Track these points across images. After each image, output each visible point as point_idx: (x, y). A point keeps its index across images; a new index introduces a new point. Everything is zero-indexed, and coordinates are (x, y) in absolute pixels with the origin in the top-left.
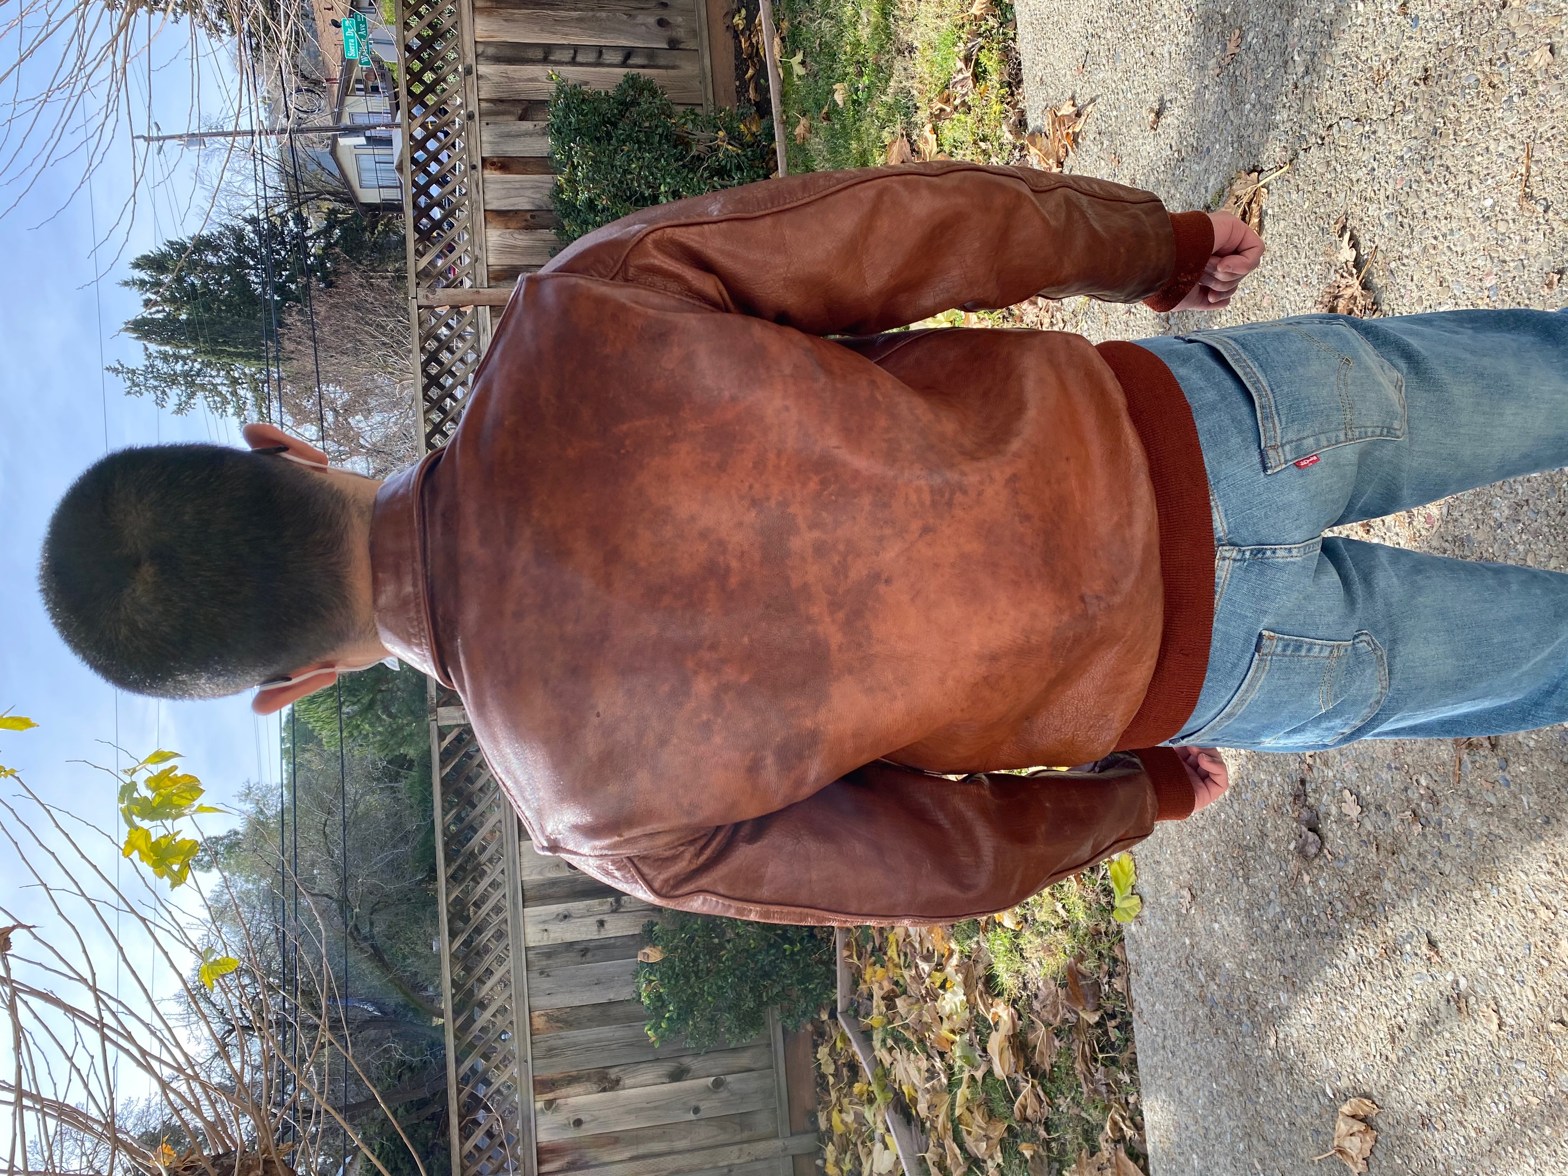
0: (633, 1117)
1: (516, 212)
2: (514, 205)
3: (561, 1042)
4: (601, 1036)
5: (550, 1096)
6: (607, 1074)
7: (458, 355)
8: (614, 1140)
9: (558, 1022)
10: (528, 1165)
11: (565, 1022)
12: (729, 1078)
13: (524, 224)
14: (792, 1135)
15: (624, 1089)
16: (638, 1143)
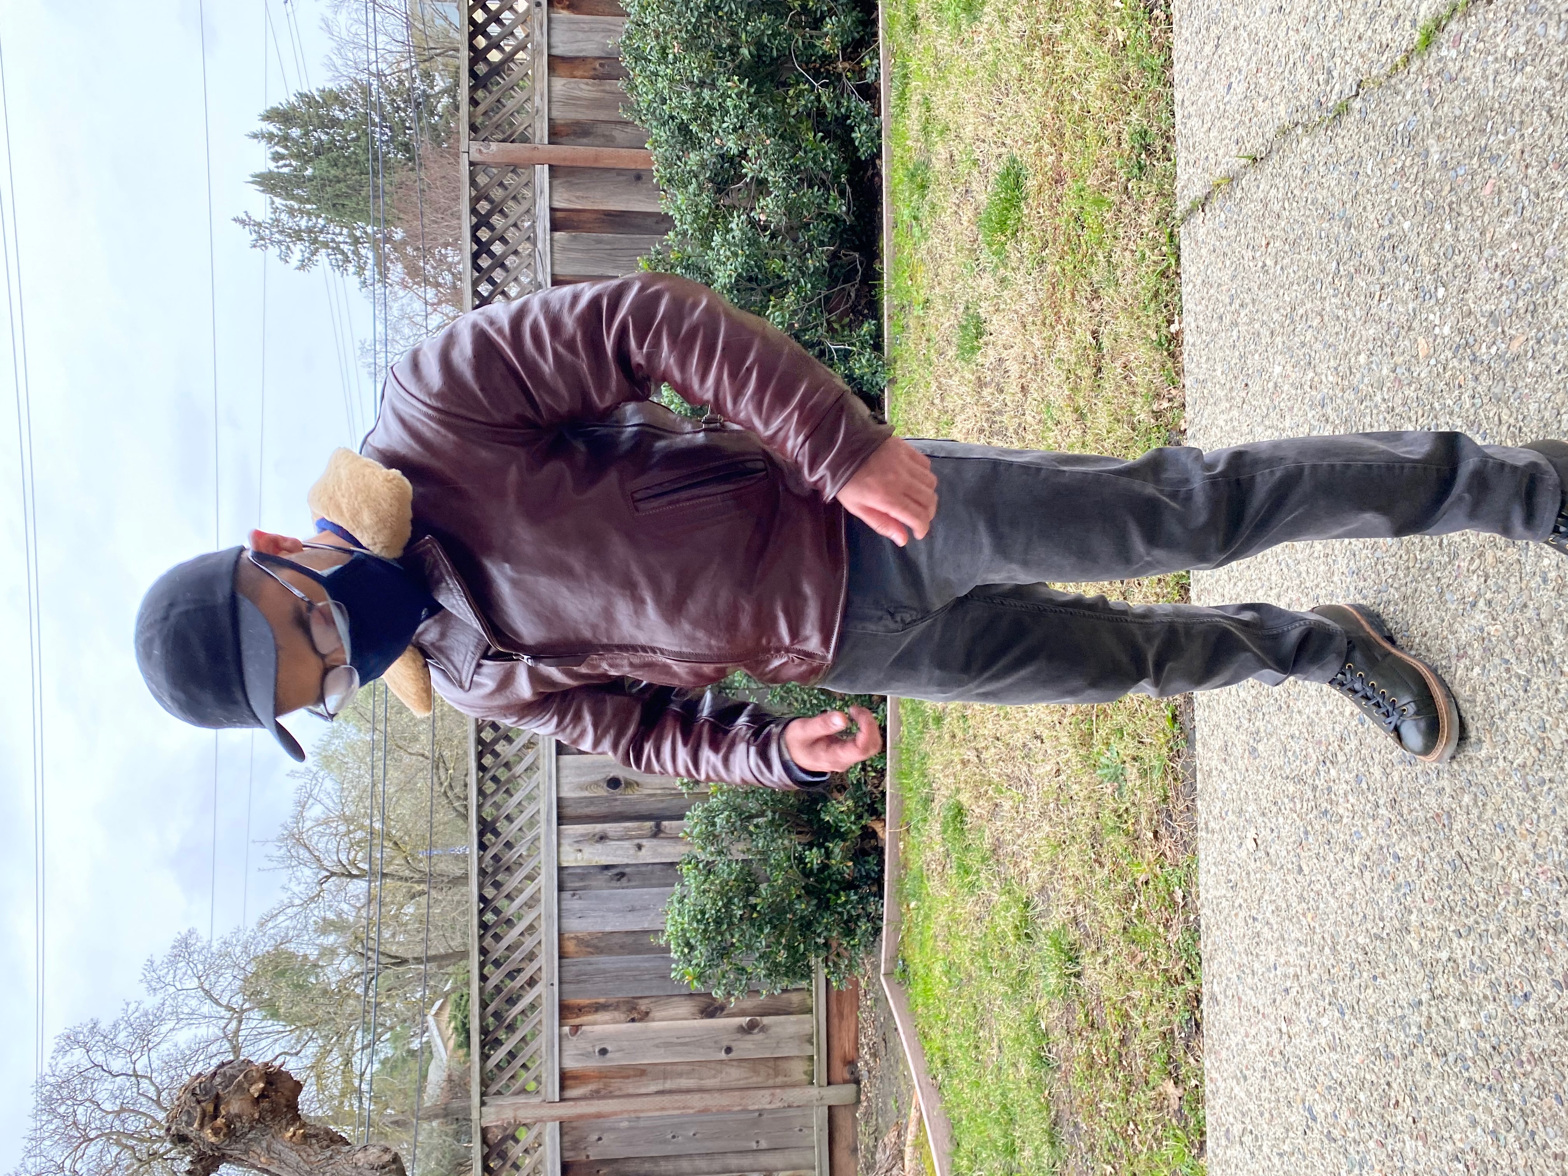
0: (662, 1051)
1: (584, 59)
2: (581, 51)
3: (589, 968)
4: (632, 965)
5: (577, 1021)
6: (637, 1004)
7: (511, 221)
8: (641, 1072)
9: (588, 946)
10: (550, 1089)
11: (596, 947)
12: (766, 1020)
13: (592, 73)
14: (829, 1084)
15: (653, 1020)
16: (665, 1078)
